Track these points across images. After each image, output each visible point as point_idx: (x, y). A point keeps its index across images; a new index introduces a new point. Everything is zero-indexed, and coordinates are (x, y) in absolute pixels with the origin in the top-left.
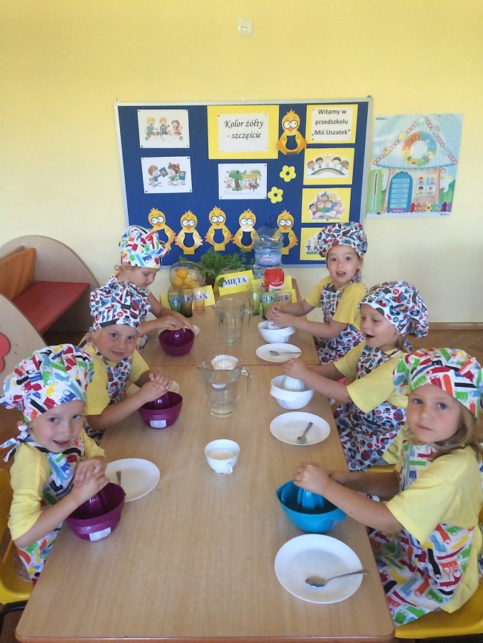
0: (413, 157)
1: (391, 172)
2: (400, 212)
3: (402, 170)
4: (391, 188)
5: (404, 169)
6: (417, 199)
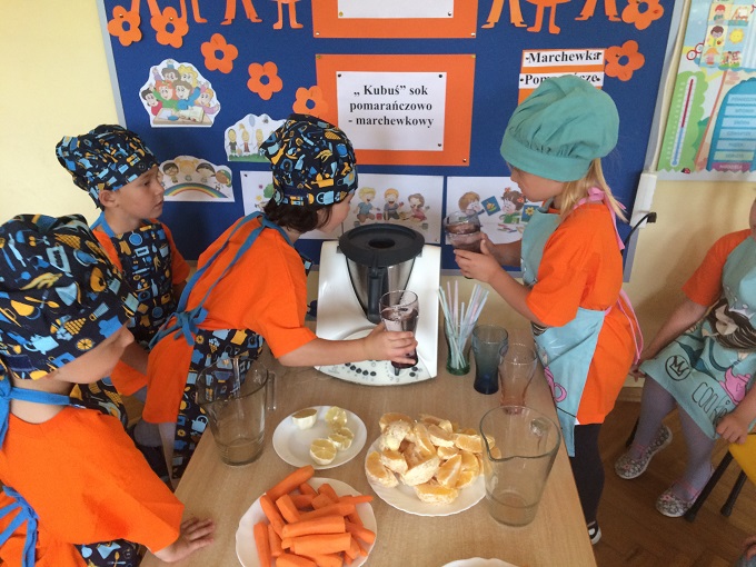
1: (727, 78)
4: (721, 115)
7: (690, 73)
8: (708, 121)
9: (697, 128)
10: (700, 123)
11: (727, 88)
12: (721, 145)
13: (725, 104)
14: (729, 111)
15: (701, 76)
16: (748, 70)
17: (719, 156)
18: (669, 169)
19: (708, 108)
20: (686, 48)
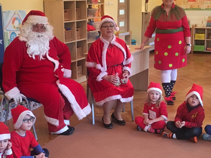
11: (10, 34)
13: (11, 37)
14: (12, 38)
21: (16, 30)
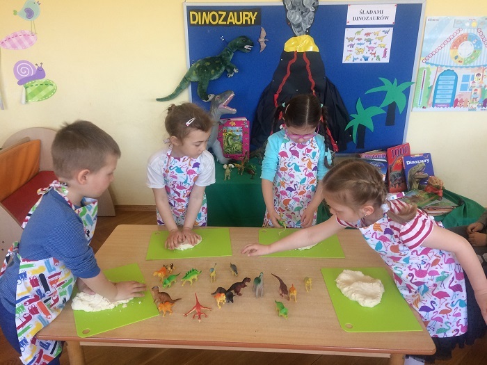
0: (459, 55)
2: (444, 107)
3: (449, 68)
4: (437, 85)
5: (451, 67)
6: (460, 95)
7: (424, 68)
8: (432, 87)
9: (428, 90)
10: (429, 88)
12: (437, 96)
15: (428, 69)
16: (447, 66)
17: (437, 101)
18: (417, 107)
19: (432, 82)
20: (422, 58)
21: (461, 64)
